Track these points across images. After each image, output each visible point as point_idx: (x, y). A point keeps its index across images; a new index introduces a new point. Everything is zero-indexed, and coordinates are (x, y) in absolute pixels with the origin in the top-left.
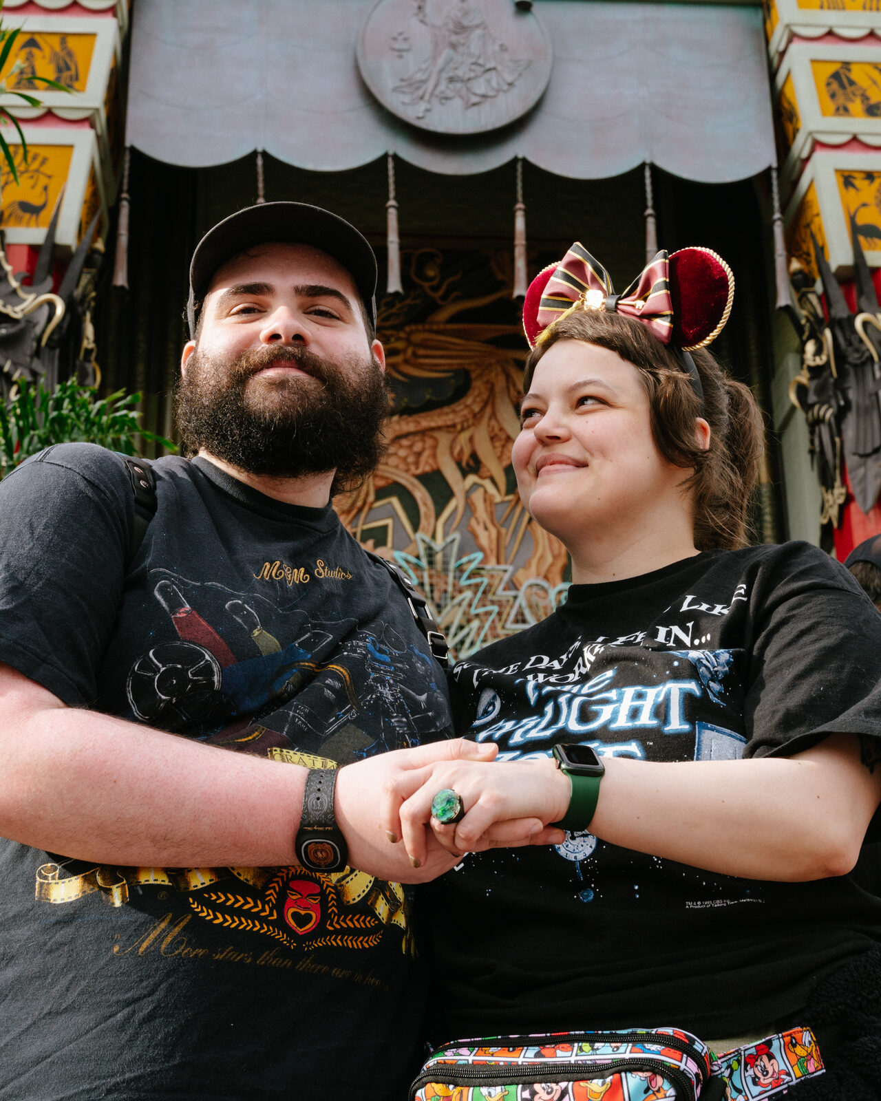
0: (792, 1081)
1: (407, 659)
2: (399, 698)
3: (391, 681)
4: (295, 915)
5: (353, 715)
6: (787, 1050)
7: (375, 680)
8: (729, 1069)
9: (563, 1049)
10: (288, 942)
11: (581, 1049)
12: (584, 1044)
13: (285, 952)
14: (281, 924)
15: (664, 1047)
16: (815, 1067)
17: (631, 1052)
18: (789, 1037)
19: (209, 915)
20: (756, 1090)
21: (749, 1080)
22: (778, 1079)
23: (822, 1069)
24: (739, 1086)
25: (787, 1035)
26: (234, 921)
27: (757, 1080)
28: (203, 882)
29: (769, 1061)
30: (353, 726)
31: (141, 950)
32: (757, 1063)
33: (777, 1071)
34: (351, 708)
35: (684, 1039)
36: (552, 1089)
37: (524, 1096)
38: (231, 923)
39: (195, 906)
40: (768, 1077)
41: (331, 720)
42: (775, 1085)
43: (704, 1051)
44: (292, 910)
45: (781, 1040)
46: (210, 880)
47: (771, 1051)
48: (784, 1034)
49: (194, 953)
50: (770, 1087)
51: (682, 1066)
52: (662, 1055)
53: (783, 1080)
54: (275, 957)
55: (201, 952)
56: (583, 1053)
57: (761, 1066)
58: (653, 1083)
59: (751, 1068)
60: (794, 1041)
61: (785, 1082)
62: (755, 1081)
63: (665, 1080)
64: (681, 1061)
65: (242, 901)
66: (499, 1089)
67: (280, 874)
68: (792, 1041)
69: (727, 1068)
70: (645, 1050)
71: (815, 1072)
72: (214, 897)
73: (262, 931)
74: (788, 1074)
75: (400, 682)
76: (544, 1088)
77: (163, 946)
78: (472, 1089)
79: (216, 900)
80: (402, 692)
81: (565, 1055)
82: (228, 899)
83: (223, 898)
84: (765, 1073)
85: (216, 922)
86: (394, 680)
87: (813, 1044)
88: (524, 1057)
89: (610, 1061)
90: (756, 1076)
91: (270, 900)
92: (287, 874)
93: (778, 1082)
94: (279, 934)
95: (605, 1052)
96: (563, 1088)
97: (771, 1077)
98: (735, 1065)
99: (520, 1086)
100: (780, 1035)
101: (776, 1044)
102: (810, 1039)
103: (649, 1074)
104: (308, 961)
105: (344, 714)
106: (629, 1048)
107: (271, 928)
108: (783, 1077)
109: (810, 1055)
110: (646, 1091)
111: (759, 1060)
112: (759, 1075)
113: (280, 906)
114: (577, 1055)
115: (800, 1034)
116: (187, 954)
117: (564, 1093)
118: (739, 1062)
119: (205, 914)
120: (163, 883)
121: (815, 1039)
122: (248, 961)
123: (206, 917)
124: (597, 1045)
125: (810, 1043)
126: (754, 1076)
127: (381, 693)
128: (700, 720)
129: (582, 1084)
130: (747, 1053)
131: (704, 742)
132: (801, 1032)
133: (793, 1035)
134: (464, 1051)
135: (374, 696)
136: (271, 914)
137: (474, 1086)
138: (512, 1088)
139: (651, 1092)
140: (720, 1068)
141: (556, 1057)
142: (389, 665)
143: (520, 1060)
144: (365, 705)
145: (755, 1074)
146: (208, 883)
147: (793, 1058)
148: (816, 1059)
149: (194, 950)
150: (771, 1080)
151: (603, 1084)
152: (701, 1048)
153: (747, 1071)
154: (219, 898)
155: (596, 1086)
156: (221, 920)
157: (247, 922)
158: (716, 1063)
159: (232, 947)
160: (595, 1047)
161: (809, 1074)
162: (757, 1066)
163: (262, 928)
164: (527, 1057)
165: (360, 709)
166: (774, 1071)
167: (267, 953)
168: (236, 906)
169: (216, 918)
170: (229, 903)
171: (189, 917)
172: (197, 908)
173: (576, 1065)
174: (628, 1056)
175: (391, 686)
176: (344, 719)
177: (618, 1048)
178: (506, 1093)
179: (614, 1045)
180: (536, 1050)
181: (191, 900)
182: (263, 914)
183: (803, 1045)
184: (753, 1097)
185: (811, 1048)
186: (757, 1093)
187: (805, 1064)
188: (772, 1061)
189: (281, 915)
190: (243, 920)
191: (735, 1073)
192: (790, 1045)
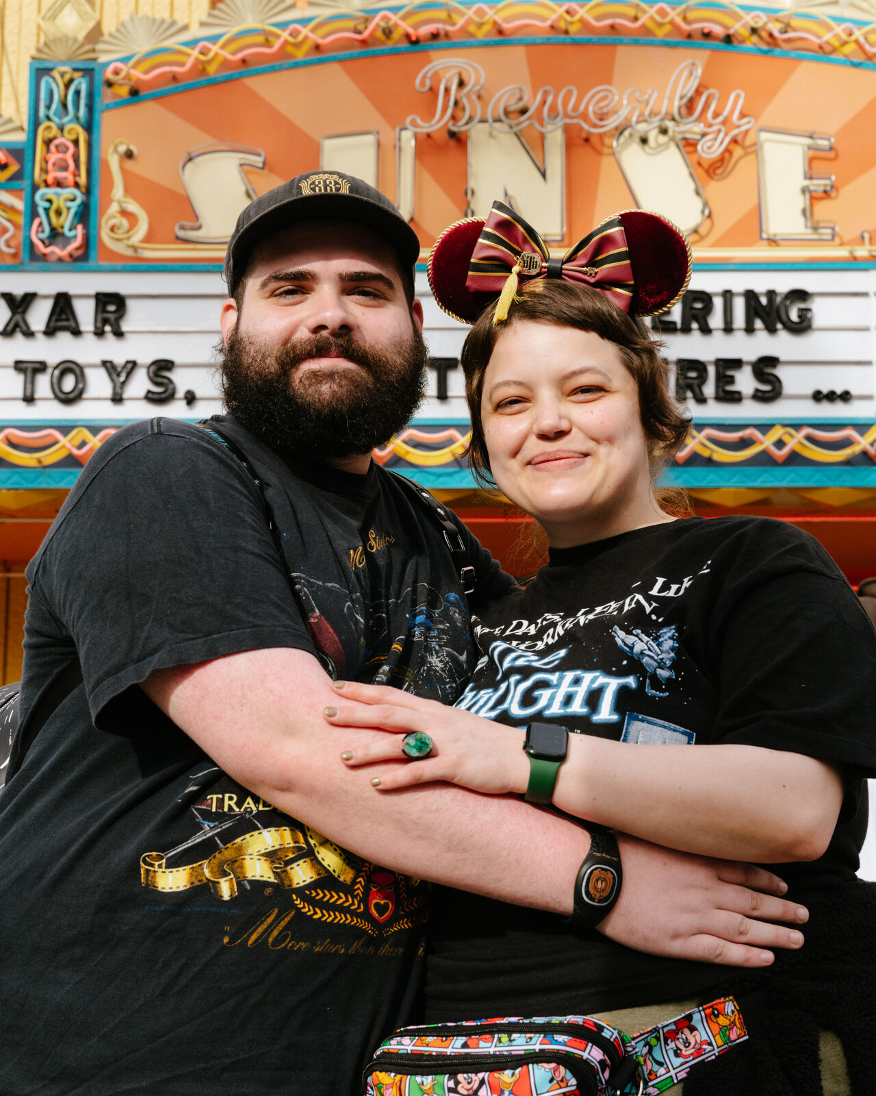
0: (714, 1050)
3: (437, 647)
4: (377, 905)
6: (710, 1021)
8: (647, 1047)
9: (486, 1040)
10: (373, 931)
11: (500, 1040)
12: (503, 1035)
13: (371, 941)
14: (366, 916)
15: (570, 1038)
16: (738, 1035)
17: (541, 1044)
18: (711, 1009)
19: (309, 910)
20: (677, 1061)
21: (671, 1053)
22: (700, 1049)
23: (745, 1035)
24: (660, 1059)
25: (709, 1008)
26: (330, 916)
27: (679, 1052)
28: (304, 879)
29: (691, 1033)
31: (250, 942)
32: (679, 1036)
33: (699, 1041)
35: (592, 1028)
36: (471, 1078)
37: (449, 1086)
38: (329, 917)
39: (298, 902)
40: (690, 1048)
42: (696, 1055)
43: (614, 1037)
44: (375, 901)
45: (703, 1013)
46: (311, 878)
47: (692, 1023)
48: (704, 1006)
49: (298, 946)
50: (691, 1058)
51: (586, 1055)
52: (566, 1046)
53: (705, 1050)
54: (362, 946)
55: (303, 945)
56: (501, 1044)
57: (683, 1039)
58: (557, 1073)
59: (672, 1041)
60: (716, 1012)
61: (707, 1051)
62: (677, 1053)
63: (567, 1071)
64: (584, 1051)
65: (336, 897)
66: (430, 1078)
67: (364, 869)
68: (713, 1013)
69: (645, 1046)
70: (553, 1042)
71: (738, 1039)
72: (314, 894)
73: (352, 923)
74: (710, 1044)
75: (445, 645)
76: (465, 1078)
77: (270, 940)
78: (409, 1077)
79: (316, 896)
81: (486, 1047)
82: (325, 896)
83: (321, 895)
84: (687, 1045)
85: (316, 917)
86: (439, 645)
87: (736, 1013)
88: (454, 1047)
89: (523, 1052)
90: (678, 1049)
91: (358, 894)
92: (370, 868)
93: (699, 1052)
94: (365, 925)
95: (520, 1044)
96: (481, 1079)
97: (693, 1048)
98: (653, 1042)
99: (447, 1076)
100: (701, 1008)
101: (696, 1017)
102: (733, 1008)
103: (554, 1065)
104: (387, 946)
106: (541, 1039)
107: (359, 920)
108: (704, 1047)
109: (733, 1024)
110: (552, 1081)
111: (680, 1033)
112: (681, 1047)
113: (365, 900)
114: (495, 1046)
115: (723, 1005)
116: (293, 946)
117: (482, 1082)
118: (658, 1039)
119: (306, 910)
120: (268, 880)
121: (738, 1008)
122: (342, 952)
123: (307, 912)
124: (514, 1036)
125: (733, 1012)
126: (675, 1049)
127: (430, 663)
129: (496, 1075)
130: (666, 1030)
131: (631, 733)
132: (724, 1002)
133: (715, 1007)
134: (407, 1040)
135: (425, 668)
136: (359, 907)
137: (411, 1075)
138: (439, 1078)
140: (634, 1049)
141: (479, 1048)
143: (449, 1051)
144: (420, 679)
145: (677, 1046)
146: (309, 881)
147: (716, 1028)
148: (739, 1027)
149: (298, 944)
150: (693, 1051)
151: (513, 1074)
152: (610, 1034)
153: (668, 1045)
154: (318, 894)
155: (507, 1076)
156: (319, 915)
157: (340, 916)
158: (629, 1044)
159: (329, 940)
160: (512, 1038)
161: (732, 1042)
162: (678, 1039)
163: (352, 921)
164: (456, 1046)
165: (416, 684)
166: (696, 1042)
167: (356, 943)
168: (331, 901)
169: (315, 913)
170: (326, 899)
171: (293, 913)
172: (300, 904)
173: (494, 1056)
174: (537, 1047)
175: (437, 652)
177: (531, 1038)
178: (436, 1082)
179: (528, 1035)
180: (462, 1040)
181: (294, 897)
182: (353, 908)
183: (725, 1015)
184: (674, 1069)
185: (734, 1017)
186: (678, 1065)
187: (728, 1033)
188: (695, 1033)
189: (367, 908)
190: (337, 914)
191: (654, 1048)
192: (712, 1016)
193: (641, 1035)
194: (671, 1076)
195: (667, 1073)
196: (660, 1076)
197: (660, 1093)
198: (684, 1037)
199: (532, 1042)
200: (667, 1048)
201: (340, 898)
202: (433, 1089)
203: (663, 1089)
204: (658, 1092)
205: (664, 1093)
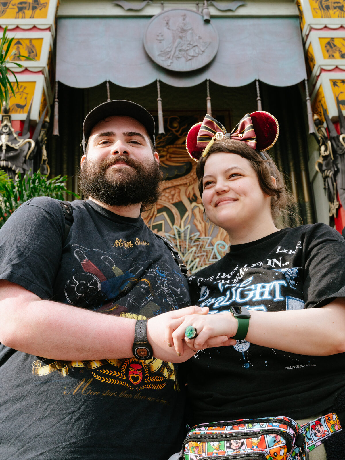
0: (330, 434)
1: (172, 275)
2: (170, 291)
3: (166, 284)
4: (133, 377)
5: (152, 298)
6: (327, 422)
7: (160, 284)
8: (305, 431)
9: (241, 427)
10: (131, 388)
11: (248, 426)
12: (249, 424)
13: (129, 392)
14: (127, 381)
15: (280, 424)
16: (338, 428)
17: (268, 427)
18: (328, 417)
19: (99, 378)
20: (316, 438)
21: (313, 435)
22: (324, 434)
23: (341, 429)
24: (309, 437)
25: (327, 417)
26: (109, 381)
27: (316, 434)
28: (97, 365)
29: (320, 427)
30: (152, 302)
31: (74, 393)
33: (323, 430)
34: (151, 295)
35: (288, 421)
36: (238, 442)
37: (227, 446)
39: (94, 375)
41: (144, 300)
42: (323, 436)
43: (296, 425)
44: (131, 375)
45: (325, 418)
46: (100, 365)
47: (321, 423)
48: (325, 416)
49: (95, 393)
50: (321, 437)
51: (288, 431)
52: (279, 427)
54: (125, 394)
55: (97, 393)
56: (249, 428)
57: (317, 429)
58: (277, 438)
59: (314, 430)
60: (329, 419)
61: (327, 434)
63: (282, 437)
64: (287, 429)
65: (112, 373)
66: (217, 443)
67: (126, 362)
68: (328, 419)
69: (304, 431)
70: (273, 426)
71: (338, 430)
72: (101, 371)
73: (120, 384)
74: (328, 432)
75: (170, 284)
76: (235, 442)
77: (83, 391)
78: (207, 443)
79: (102, 372)
80: (171, 288)
81: (242, 429)
82: (107, 372)
83: (105, 372)
84: (319, 432)
85: (102, 381)
86: (167, 284)
87: (337, 419)
88: (226, 430)
89: (260, 431)
90: (316, 433)
91: (123, 372)
92: (129, 362)
94: (127, 385)
95: (258, 427)
96: (242, 442)
97: (321, 433)
98: (307, 429)
99: (225, 442)
100: (324, 417)
101: (322, 420)
102: (335, 417)
103: (275, 435)
104: (138, 395)
105: (149, 298)
106: (267, 425)
107: (124, 383)
108: (326, 433)
109: (336, 423)
110: (274, 441)
111: (316, 427)
112: (317, 432)
113: (127, 374)
114: (247, 429)
115: (332, 416)
116: (92, 394)
117: (243, 444)
118: (309, 428)
119: (98, 378)
120: (81, 367)
122: (115, 396)
123: (99, 379)
124: (254, 424)
125: (336, 419)
126: (315, 433)
127: (162, 289)
128: (287, 295)
129: (249, 440)
130: (312, 424)
131: (289, 304)
132: (332, 415)
133: (329, 416)
134: (203, 428)
135: (160, 290)
136: (123, 377)
138: (222, 443)
139: (276, 442)
140: (302, 431)
141: (239, 430)
142: (165, 278)
143: (225, 431)
144: (156, 294)
145: (315, 432)
146: (99, 366)
147: (330, 425)
148: (338, 425)
149: (94, 392)
150: (321, 434)
151: (258, 439)
152: (295, 424)
153: (312, 431)
154: (103, 372)
155: (255, 440)
156: (104, 380)
157: (114, 381)
158: (300, 429)
159: (109, 391)
160: (254, 425)
161: (336, 431)
162: (316, 429)
164: (227, 430)
165: (155, 296)
166: (322, 431)
167: (122, 392)
168: (110, 374)
169: (102, 379)
170: (107, 374)
171: (92, 380)
172: (95, 376)
173: (247, 432)
174: (266, 428)
175: (166, 286)
176: (149, 300)
177: (262, 425)
178: (220, 444)
179: (261, 424)
180: (230, 427)
181: (92, 373)
182: (120, 377)
183: (333, 420)
184: (315, 441)
185: (336, 421)
186: (316, 440)
187: (334, 427)
188: (322, 427)
189: (127, 378)
190: (113, 380)
191: (307, 432)
192: (328, 420)
193: (304, 426)
194: (314, 444)
195: (312, 443)
196: (310, 444)
197: (310, 451)
198: (318, 428)
199: (263, 426)
200: (312, 432)
201: (114, 373)
202: (219, 447)
203: (311, 450)
204: (309, 451)
205: (311, 451)
